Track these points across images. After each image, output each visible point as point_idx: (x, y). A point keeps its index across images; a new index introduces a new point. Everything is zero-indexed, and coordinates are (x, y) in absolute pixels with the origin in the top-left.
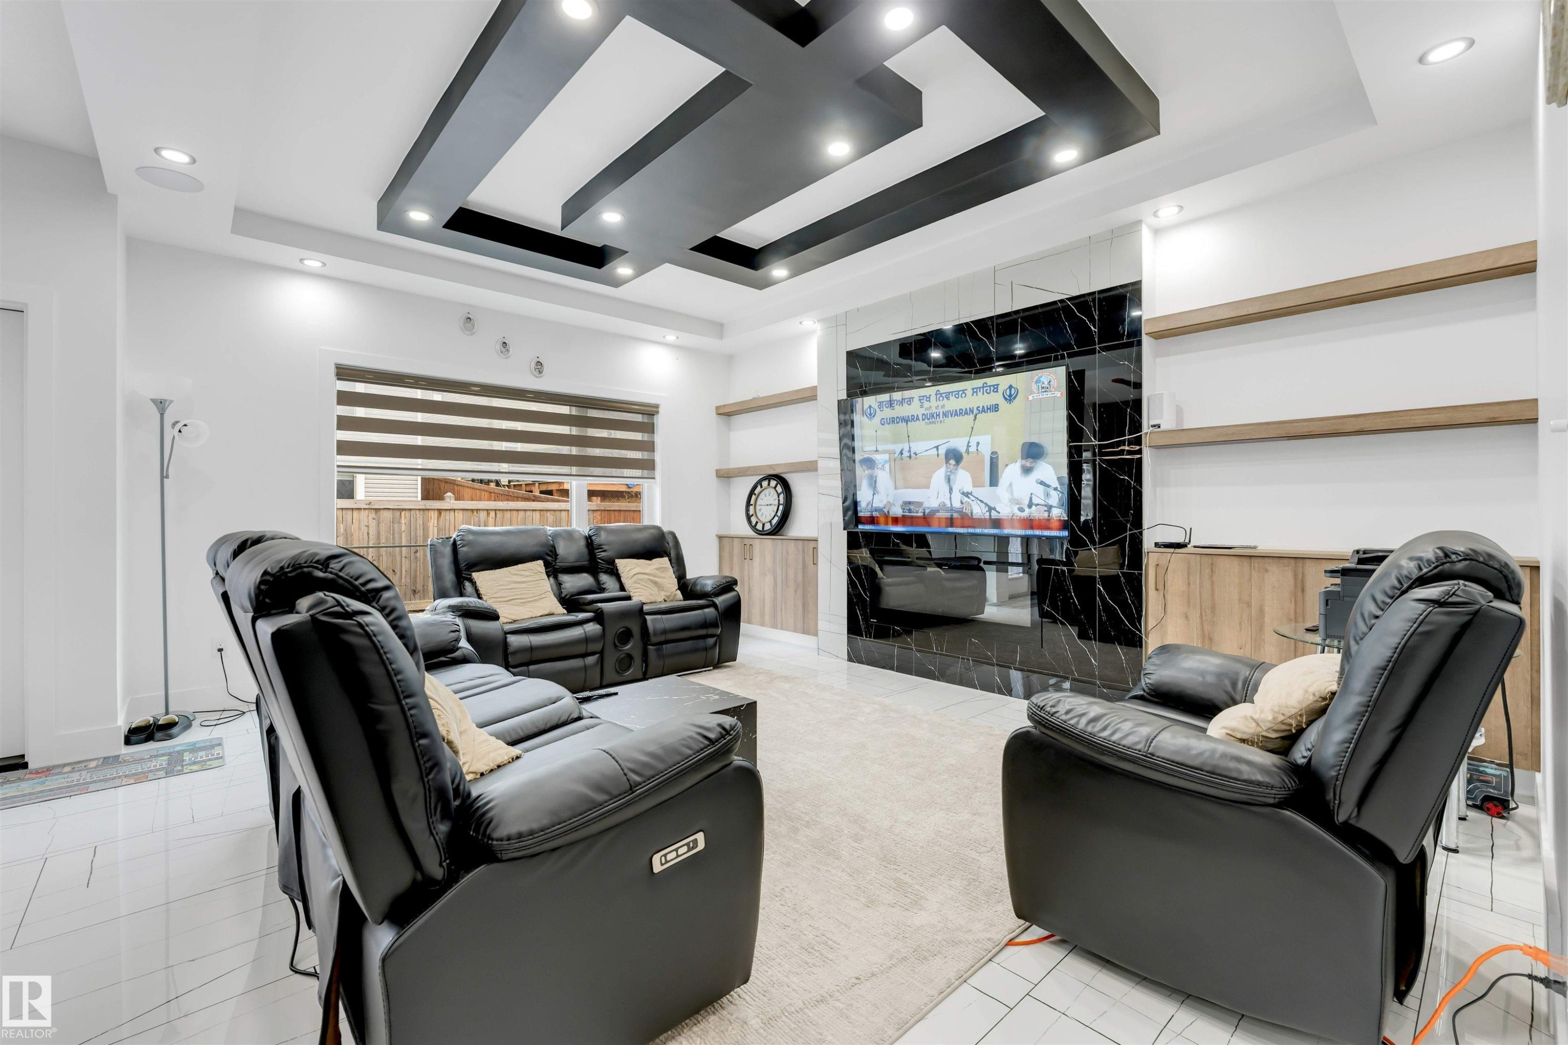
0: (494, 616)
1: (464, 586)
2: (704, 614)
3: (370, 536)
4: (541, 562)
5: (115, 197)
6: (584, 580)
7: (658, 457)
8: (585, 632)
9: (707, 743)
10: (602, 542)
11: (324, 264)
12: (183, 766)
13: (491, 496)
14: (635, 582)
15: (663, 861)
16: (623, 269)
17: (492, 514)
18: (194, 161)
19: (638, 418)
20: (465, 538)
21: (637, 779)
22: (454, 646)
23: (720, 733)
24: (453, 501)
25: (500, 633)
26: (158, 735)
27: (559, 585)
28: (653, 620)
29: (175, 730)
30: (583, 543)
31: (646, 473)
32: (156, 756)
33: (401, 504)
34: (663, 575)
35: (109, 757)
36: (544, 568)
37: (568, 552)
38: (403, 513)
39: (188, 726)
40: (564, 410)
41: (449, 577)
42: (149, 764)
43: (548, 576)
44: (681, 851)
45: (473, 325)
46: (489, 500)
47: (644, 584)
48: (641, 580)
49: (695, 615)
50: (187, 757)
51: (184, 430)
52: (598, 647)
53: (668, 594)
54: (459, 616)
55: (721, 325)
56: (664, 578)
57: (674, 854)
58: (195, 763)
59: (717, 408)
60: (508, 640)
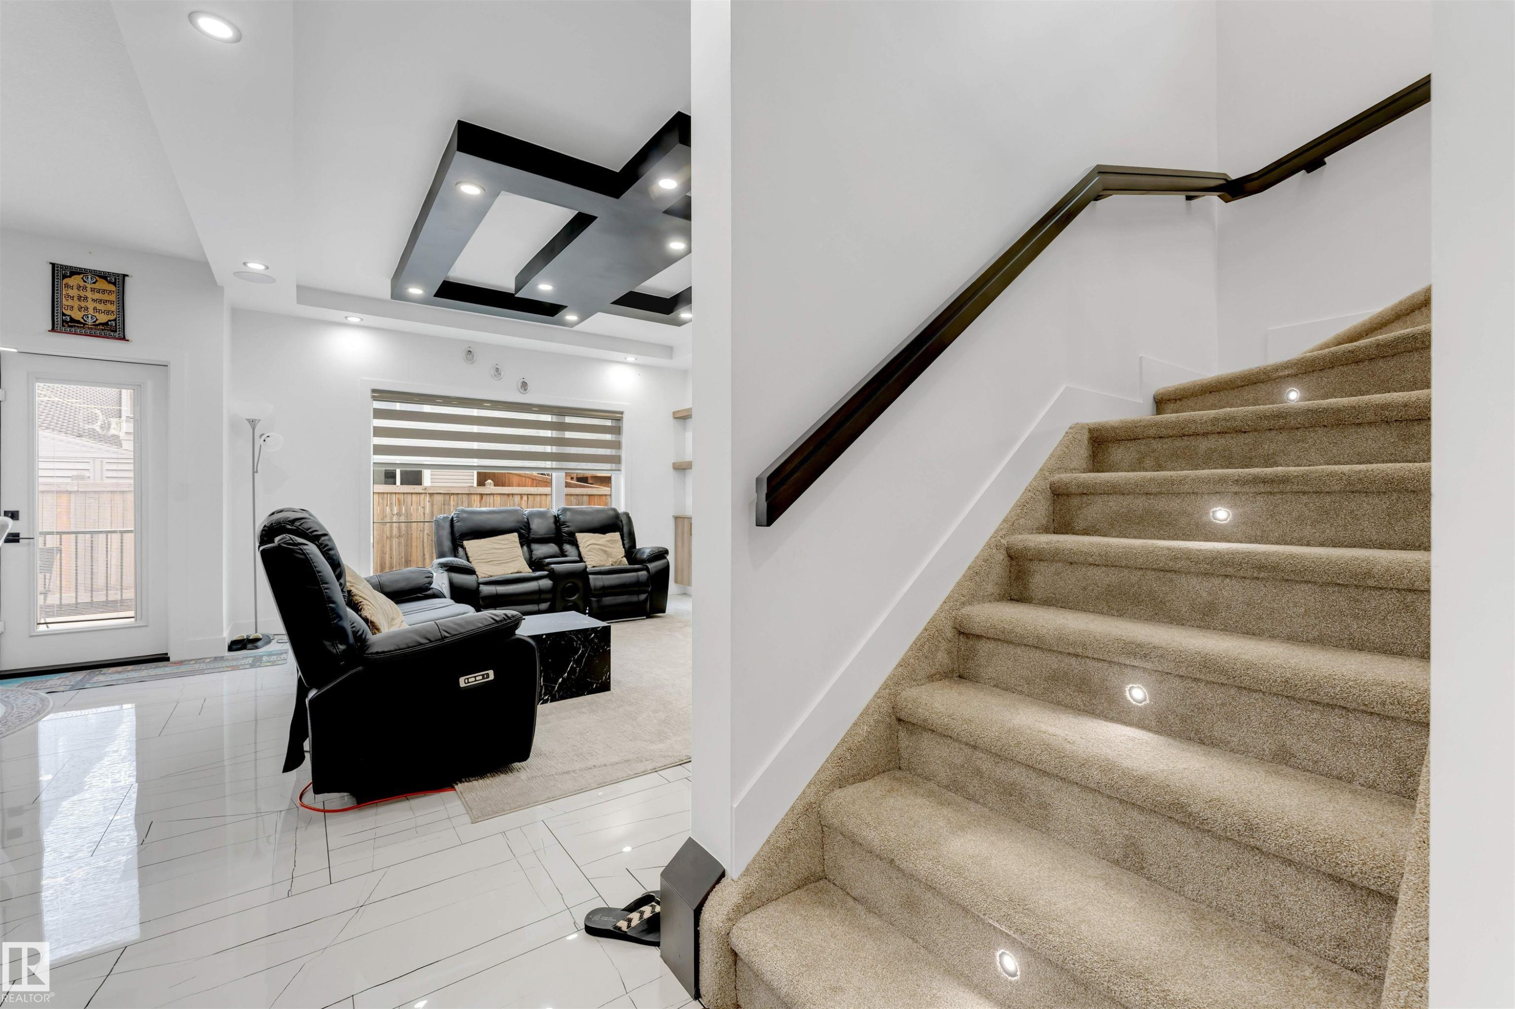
0: (471, 572)
1: (458, 550)
2: (638, 577)
3: (426, 515)
4: (516, 534)
5: (222, 288)
6: (552, 548)
7: (624, 454)
8: (539, 586)
9: (493, 622)
10: (567, 520)
11: (362, 320)
12: (261, 663)
13: (533, 482)
14: (589, 551)
15: (466, 682)
16: (571, 317)
17: (525, 498)
18: (267, 268)
19: (609, 423)
20: (460, 516)
21: (447, 635)
22: (427, 587)
23: (504, 618)
24: (492, 487)
25: (475, 584)
26: (249, 646)
27: (531, 551)
28: (594, 579)
29: (259, 644)
30: (552, 520)
31: (614, 466)
32: (247, 657)
33: (451, 489)
34: (612, 546)
35: (218, 657)
36: (518, 539)
37: (539, 527)
38: (452, 497)
39: (269, 641)
40: (547, 418)
41: (447, 544)
42: (241, 661)
43: (522, 546)
44: (478, 678)
45: (473, 356)
46: (532, 486)
47: (596, 552)
48: (593, 549)
49: (630, 577)
50: (264, 659)
51: (267, 439)
52: (549, 596)
53: (614, 560)
54: (446, 570)
55: (671, 348)
56: (614, 548)
57: (473, 679)
58: (269, 662)
59: (674, 413)
60: (480, 588)
